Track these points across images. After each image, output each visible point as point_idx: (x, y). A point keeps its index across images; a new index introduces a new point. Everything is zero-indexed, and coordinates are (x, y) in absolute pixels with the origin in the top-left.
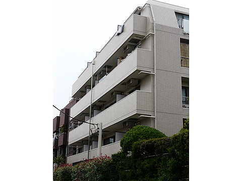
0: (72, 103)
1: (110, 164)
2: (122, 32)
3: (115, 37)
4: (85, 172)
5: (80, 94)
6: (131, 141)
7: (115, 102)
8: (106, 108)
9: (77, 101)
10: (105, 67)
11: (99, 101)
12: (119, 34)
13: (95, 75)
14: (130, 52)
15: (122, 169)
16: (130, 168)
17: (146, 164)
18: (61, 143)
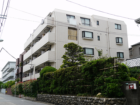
0: (24, 53)
1: (36, 82)
2: (43, 23)
3: (40, 25)
4: (27, 85)
5: (28, 49)
6: (43, 73)
7: (41, 54)
8: (38, 56)
9: (27, 52)
10: (37, 38)
11: (35, 53)
12: (42, 24)
13: (33, 41)
14: (47, 33)
15: (40, 84)
16: (43, 83)
17: (47, 82)
18: (20, 71)
